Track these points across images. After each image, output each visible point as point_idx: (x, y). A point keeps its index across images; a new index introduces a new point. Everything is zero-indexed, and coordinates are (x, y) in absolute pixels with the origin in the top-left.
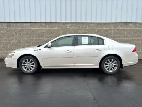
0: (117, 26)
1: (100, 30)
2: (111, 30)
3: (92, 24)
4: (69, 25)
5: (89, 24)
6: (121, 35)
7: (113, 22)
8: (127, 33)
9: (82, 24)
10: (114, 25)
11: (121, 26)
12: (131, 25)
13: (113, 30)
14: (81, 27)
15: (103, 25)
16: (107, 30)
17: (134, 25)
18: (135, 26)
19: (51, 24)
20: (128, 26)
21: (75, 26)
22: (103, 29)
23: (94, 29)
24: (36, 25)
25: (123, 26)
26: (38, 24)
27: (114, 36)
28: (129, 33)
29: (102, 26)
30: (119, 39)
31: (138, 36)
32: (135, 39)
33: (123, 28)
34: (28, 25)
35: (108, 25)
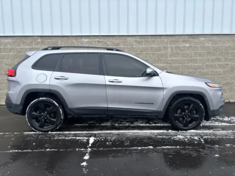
0: (176, 42)
1: (146, 49)
2: (166, 48)
3: (130, 38)
4: (87, 40)
5: (124, 38)
6: (184, 57)
7: (168, 34)
8: (195, 53)
9: (111, 38)
10: (171, 39)
11: (184, 41)
12: (202, 39)
13: (169, 49)
14: (109, 43)
15: (150, 39)
16: (159, 49)
17: (208, 38)
18: (210, 40)
19: (53, 38)
20: (196, 40)
21: (98, 41)
22: (152, 48)
23: (134, 46)
24: (25, 41)
25: (187, 41)
26: (27, 38)
27: (172, 61)
28: (200, 55)
29: (148, 42)
30: (181, 65)
31: (217, 59)
32: (211, 65)
33: (187, 45)
34: (9, 40)
35: (159, 40)
